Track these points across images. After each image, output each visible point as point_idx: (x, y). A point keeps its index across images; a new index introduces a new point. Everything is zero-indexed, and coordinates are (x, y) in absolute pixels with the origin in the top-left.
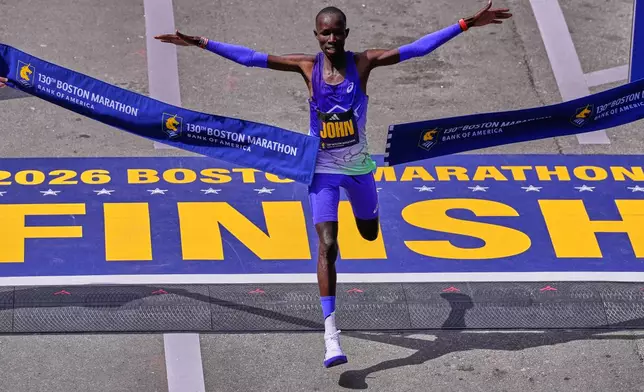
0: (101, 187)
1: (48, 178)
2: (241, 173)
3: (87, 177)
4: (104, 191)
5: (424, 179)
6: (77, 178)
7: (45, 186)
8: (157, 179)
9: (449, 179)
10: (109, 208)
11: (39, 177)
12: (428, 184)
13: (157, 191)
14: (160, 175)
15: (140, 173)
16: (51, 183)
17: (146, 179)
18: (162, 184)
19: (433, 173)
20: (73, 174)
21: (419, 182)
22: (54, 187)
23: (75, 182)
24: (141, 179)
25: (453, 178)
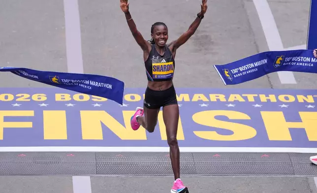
0: (42, 102)
1: (16, 98)
3: (35, 97)
4: (43, 105)
5: (204, 100)
6: (30, 98)
7: (14, 101)
8: (70, 99)
9: (216, 100)
10: (45, 113)
11: (11, 97)
12: (205, 103)
13: (70, 105)
14: (72, 97)
15: (62, 96)
16: (17, 100)
17: (64, 99)
18: (72, 101)
19: (208, 98)
20: (28, 96)
21: (201, 102)
22: (18, 102)
23: (29, 100)
24: (62, 99)
25: (218, 100)
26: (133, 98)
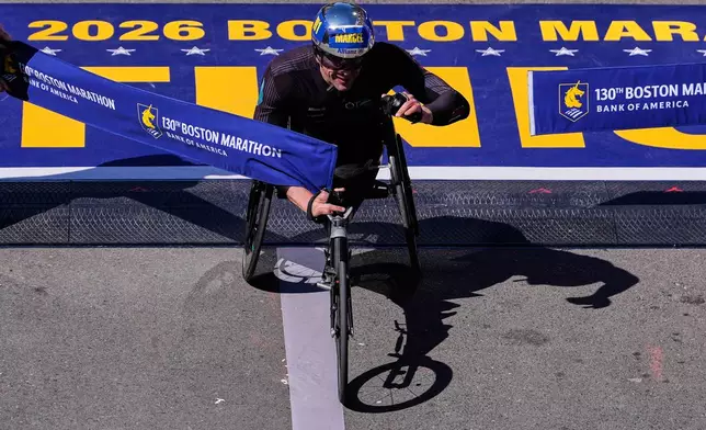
0: (191, 44)
1: (119, 32)
2: (385, 27)
3: (172, 30)
4: (195, 51)
5: (637, 38)
6: (159, 32)
7: (114, 42)
8: (269, 35)
9: (671, 39)
10: (201, 73)
11: (106, 30)
12: (642, 45)
13: (269, 51)
14: (273, 29)
15: (246, 26)
16: (121, 38)
17: (253, 34)
18: (275, 41)
19: (650, 31)
20: (153, 26)
21: (630, 42)
22: (126, 45)
23: (156, 38)
24: (247, 34)
25: (677, 37)
26: (441, 31)
